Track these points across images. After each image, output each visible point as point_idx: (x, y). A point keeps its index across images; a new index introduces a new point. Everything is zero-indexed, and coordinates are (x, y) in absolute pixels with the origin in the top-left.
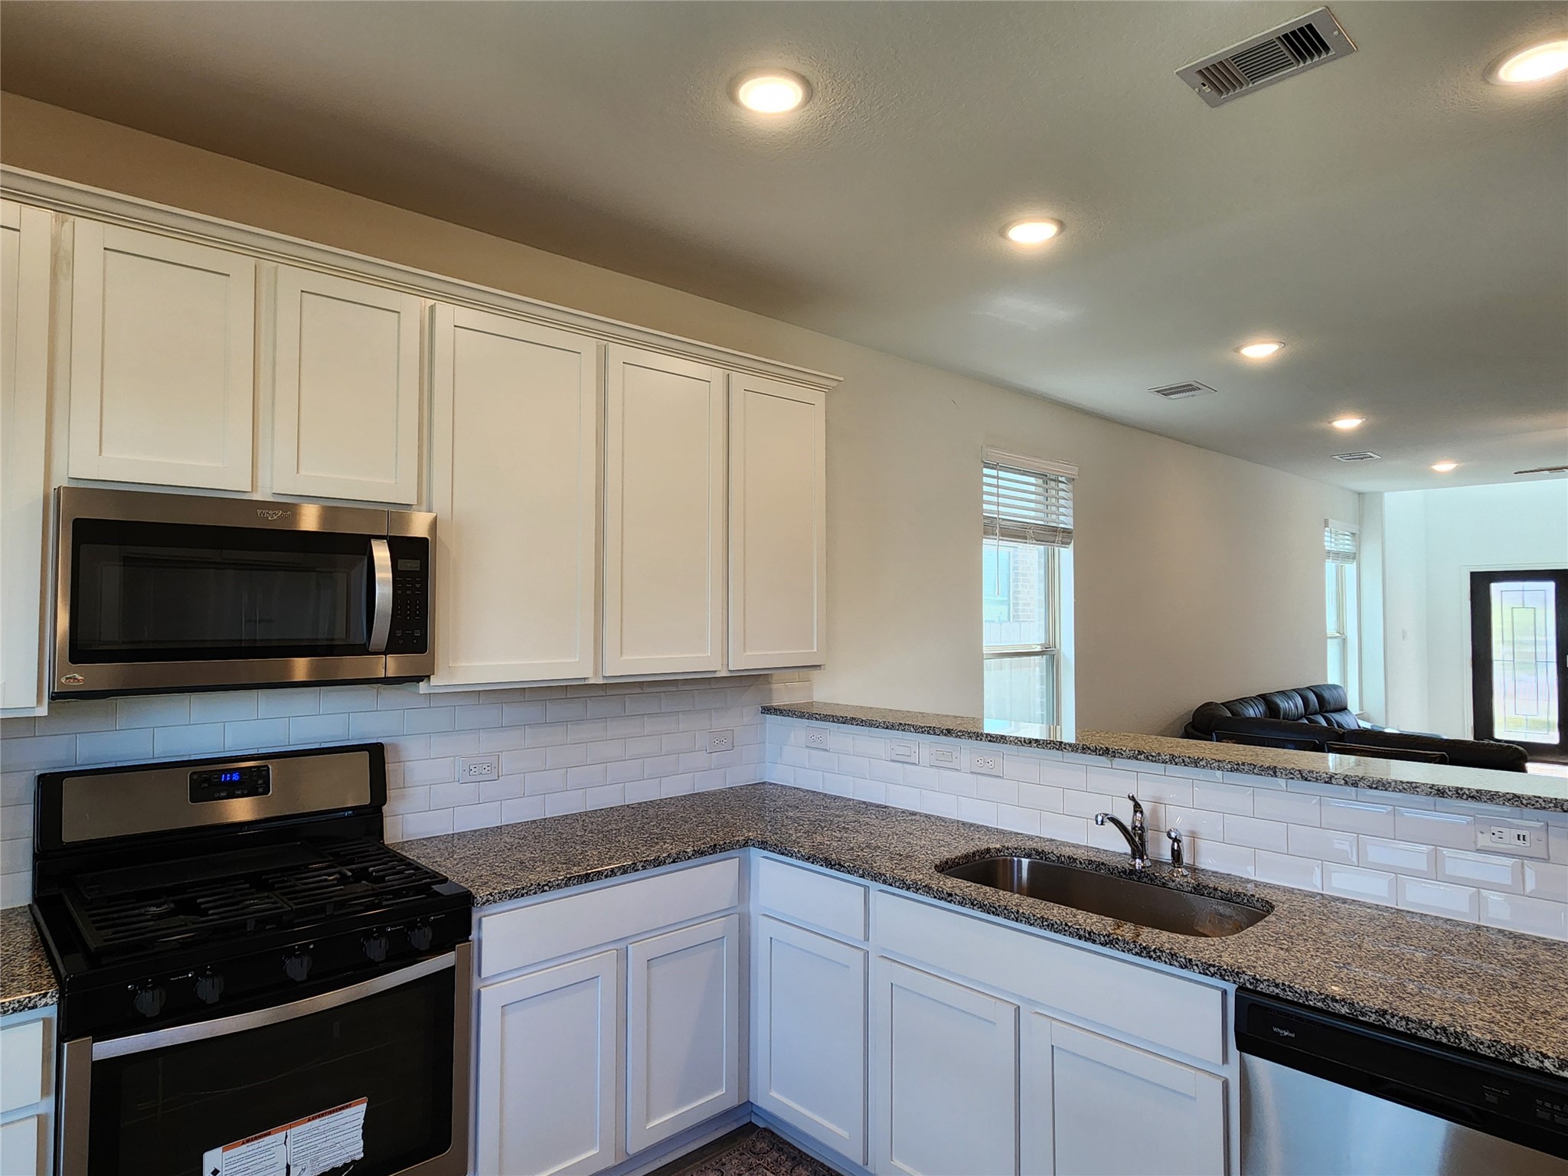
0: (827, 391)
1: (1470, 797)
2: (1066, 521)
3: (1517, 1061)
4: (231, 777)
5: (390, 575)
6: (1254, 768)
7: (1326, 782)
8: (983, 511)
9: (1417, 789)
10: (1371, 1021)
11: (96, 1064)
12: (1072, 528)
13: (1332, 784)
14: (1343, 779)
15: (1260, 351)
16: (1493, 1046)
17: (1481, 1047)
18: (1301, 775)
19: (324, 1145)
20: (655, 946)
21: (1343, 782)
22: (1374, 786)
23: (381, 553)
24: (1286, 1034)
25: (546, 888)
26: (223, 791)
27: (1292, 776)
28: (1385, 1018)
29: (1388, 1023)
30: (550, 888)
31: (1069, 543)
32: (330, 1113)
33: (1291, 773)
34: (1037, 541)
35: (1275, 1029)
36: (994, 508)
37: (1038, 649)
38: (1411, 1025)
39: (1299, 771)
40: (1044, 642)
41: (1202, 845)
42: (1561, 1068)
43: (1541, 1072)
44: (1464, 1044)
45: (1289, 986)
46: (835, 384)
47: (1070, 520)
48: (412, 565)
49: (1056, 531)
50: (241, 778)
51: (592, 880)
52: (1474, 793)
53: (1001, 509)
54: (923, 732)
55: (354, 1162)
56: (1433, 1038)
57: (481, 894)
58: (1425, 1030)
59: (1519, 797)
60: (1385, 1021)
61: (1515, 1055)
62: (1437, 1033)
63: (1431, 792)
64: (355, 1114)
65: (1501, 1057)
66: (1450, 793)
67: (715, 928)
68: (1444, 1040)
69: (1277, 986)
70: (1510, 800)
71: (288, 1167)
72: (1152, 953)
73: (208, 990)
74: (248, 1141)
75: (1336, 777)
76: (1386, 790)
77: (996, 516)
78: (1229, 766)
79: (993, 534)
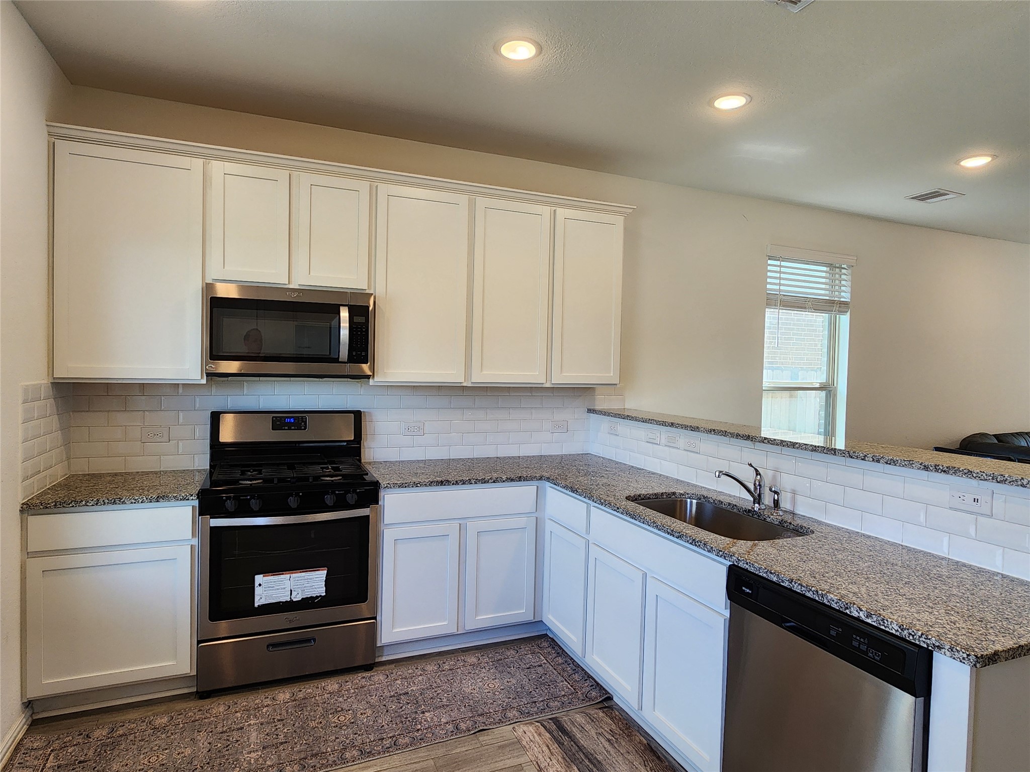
0: (626, 215)
1: (943, 471)
2: (846, 296)
3: (848, 611)
4: (290, 420)
5: (348, 325)
6: (824, 450)
7: (862, 459)
8: (766, 290)
9: (913, 465)
10: (786, 586)
11: (211, 528)
12: (850, 301)
13: (865, 460)
14: (872, 458)
15: (976, 162)
16: (838, 603)
17: (833, 603)
18: (849, 454)
19: (307, 585)
20: (483, 525)
21: (872, 459)
22: (889, 462)
23: (344, 314)
24: (748, 591)
25: (419, 485)
26: (286, 426)
27: (844, 455)
28: (792, 584)
29: (793, 587)
30: (421, 485)
31: (847, 312)
32: (310, 571)
33: (844, 453)
34: (815, 310)
35: (743, 588)
36: (777, 287)
37: (817, 386)
38: (803, 589)
39: (848, 451)
40: (825, 382)
41: (799, 498)
42: (867, 617)
43: (858, 619)
44: (825, 601)
45: (753, 564)
46: (631, 211)
47: (849, 296)
48: (359, 319)
49: (833, 303)
50: (294, 421)
51: (445, 485)
52: (945, 469)
53: (782, 288)
55: (320, 596)
56: (812, 597)
57: (383, 483)
58: (809, 591)
59: (971, 472)
60: (792, 586)
61: (847, 608)
62: (814, 594)
63: (920, 467)
64: (322, 574)
65: (841, 609)
66: (931, 468)
67: (522, 521)
68: (817, 599)
69: (747, 564)
70: (966, 474)
71: (291, 591)
72: (697, 543)
73: (254, 504)
74: (274, 575)
75: (868, 456)
76: (895, 465)
77: (778, 293)
78: (811, 448)
79: (775, 306)
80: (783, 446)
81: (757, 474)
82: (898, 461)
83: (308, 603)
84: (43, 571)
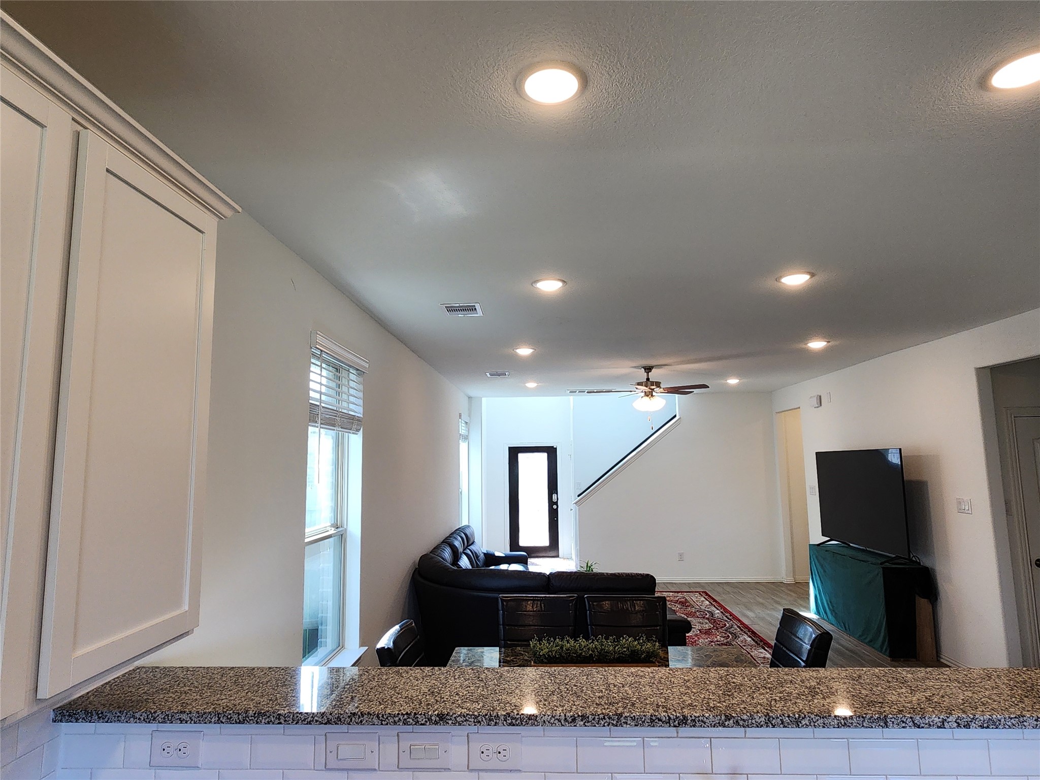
0: (219, 221)
7: (939, 727)
8: (309, 398)
9: (1025, 723)
12: (362, 416)
13: (945, 728)
14: (956, 722)
21: (956, 724)
22: (985, 725)
27: (904, 725)
33: (903, 722)
34: (341, 428)
36: (314, 394)
46: (230, 214)
47: (360, 409)
49: (353, 420)
54: (395, 723)
63: (1037, 725)
75: (949, 720)
76: (997, 728)
77: (318, 404)
79: (316, 422)
80: (774, 726)
82: (1000, 721)
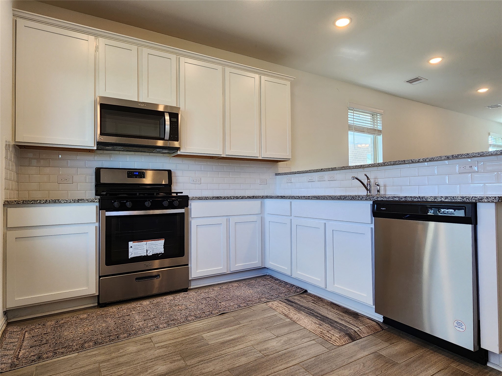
0: (291, 81)
1: (456, 157)
3: (436, 200)
4: (136, 173)
5: (169, 123)
6: (399, 162)
7: (418, 162)
8: (348, 123)
9: (442, 158)
10: (403, 200)
11: (106, 217)
12: (382, 130)
13: (420, 162)
14: (422, 160)
15: (436, 61)
16: (431, 198)
17: (428, 199)
18: (411, 161)
19: (155, 247)
20: (237, 219)
22: (431, 160)
24: (384, 209)
25: (207, 198)
26: (134, 176)
28: (406, 198)
29: (407, 199)
30: (208, 198)
31: (381, 135)
32: (156, 240)
33: (409, 161)
34: (368, 133)
35: (381, 208)
36: (352, 122)
38: (412, 198)
39: (411, 160)
41: (388, 188)
42: (446, 199)
43: (441, 202)
44: (424, 200)
45: (385, 197)
46: (293, 79)
47: (381, 127)
49: (375, 130)
50: (138, 174)
51: (219, 199)
52: (457, 156)
53: (355, 122)
54: (315, 171)
55: (161, 253)
56: (417, 200)
57: (191, 198)
58: (415, 198)
59: (468, 154)
60: (406, 199)
61: (435, 199)
62: (418, 199)
63: (446, 158)
64: (162, 242)
65: (432, 200)
66: (450, 157)
67: (254, 218)
68: (420, 200)
69: (382, 198)
70: (466, 155)
71: (147, 250)
72: (354, 198)
73: (128, 204)
74: (138, 242)
75: (421, 159)
76: (434, 161)
77: (353, 124)
78: (393, 163)
79: (352, 130)
80: (379, 166)
81: (368, 179)
82: (435, 158)
83: (155, 257)
84: (16, 238)
